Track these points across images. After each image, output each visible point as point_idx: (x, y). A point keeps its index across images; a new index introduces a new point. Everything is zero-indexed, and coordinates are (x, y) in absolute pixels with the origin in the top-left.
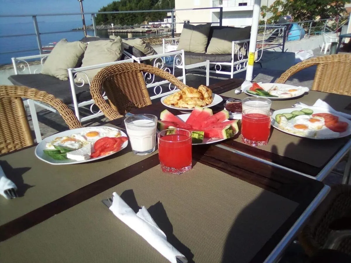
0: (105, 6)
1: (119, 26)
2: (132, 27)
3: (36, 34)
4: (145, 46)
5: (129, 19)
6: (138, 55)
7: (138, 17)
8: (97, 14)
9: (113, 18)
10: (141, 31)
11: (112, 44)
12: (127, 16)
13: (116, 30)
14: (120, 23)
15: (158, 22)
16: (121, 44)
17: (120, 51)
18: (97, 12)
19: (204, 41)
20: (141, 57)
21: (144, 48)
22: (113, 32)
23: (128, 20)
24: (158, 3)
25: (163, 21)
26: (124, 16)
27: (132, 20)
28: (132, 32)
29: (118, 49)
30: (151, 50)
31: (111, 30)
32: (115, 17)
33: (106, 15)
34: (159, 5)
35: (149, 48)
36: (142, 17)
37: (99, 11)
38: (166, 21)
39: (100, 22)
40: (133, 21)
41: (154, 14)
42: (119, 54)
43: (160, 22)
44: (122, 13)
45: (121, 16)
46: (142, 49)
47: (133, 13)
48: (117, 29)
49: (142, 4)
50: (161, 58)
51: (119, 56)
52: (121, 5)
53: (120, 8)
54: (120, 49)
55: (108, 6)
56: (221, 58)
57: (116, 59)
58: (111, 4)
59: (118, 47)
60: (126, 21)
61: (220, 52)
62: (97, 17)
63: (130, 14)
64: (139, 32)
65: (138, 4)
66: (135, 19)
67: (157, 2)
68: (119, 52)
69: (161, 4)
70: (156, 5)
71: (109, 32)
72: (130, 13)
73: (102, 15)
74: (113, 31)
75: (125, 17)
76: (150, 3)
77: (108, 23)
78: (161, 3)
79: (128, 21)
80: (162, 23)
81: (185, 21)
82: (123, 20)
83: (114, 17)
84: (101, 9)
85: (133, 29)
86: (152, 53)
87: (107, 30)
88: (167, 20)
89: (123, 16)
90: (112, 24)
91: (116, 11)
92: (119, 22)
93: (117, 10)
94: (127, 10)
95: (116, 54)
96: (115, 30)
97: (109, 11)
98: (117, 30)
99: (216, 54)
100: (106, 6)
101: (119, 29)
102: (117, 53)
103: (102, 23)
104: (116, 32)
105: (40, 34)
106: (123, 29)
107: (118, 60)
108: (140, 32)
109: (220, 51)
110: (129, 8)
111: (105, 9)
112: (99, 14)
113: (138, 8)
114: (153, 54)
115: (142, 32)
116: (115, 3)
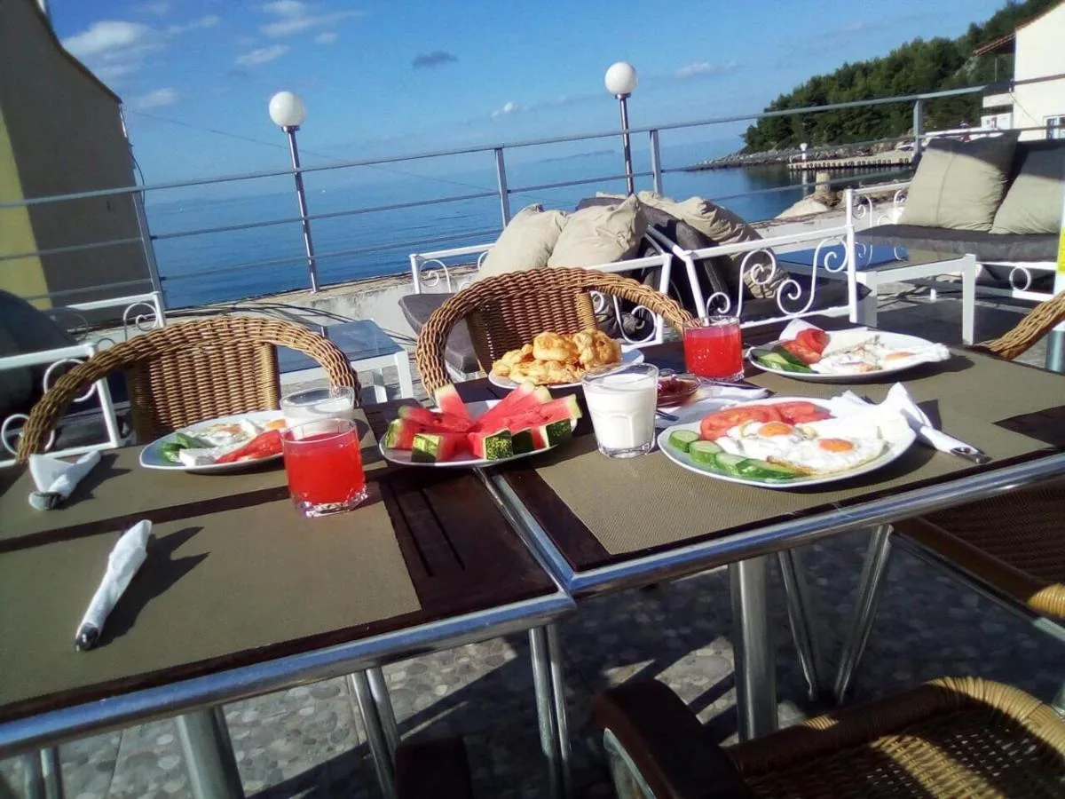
0: (785, 95)
1: (826, 149)
2: (868, 151)
3: (498, 193)
4: (711, 219)
5: (860, 124)
6: (689, 242)
7: (888, 116)
8: (758, 118)
9: (806, 128)
10: (897, 161)
11: (611, 216)
12: (853, 118)
13: (814, 163)
14: (830, 141)
15: (960, 127)
16: (635, 216)
17: (633, 235)
18: (761, 112)
19: (989, 193)
20: (699, 248)
21: (709, 223)
22: (805, 169)
23: (854, 130)
24: (965, 67)
25: (978, 124)
26: (843, 118)
27: (870, 127)
28: (829, 168)
29: (626, 230)
30: (733, 229)
31: (799, 164)
32: (814, 125)
33: (787, 119)
34: (966, 72)
35: (725, 224)
36: (905, 115)
37: (766, 110)
38: (988, 122)
39: (765, 141)
40: (872, 132)
41: (948, 105)
42: (628, 242)
43: (965, 127)
44: (838, 110)
45: (834, 119)
46: (704, 224)
47: (874, 105)
48: (815, 160)
49: (907, 77)
50: (765, 251)
51: (628, 247)
52: (837, 86)
53: (832, 94)
54: (631, 230)
55: (797, 92)
56: (1029, 247)
57: (618, 254)
58: (805, 85)
59: (626, 224)
60: (850, 133)
61: (1038, 225)
62: (760, 128)
63: (862, 110)
64: (890, 165)
65: (892, 76)
66: (878, 124)
67: (959, 67)
68: (629, 237)
69: (972, 72)
70: (957, 73)
71: (792, 170)
72: (863, 107)
73: (776, 119)
74: (804, 165)
75: (847, 120)
76: (936, 69)
77: (791, 141)
78: (973, 66)
79: (856, 133)
80: (973, 130)
81: (1049, 121)
82: (839, 131)
83: (811, 123)
84: (773, 103)
85: (871, 155)
86: (738, 238)
87: (785, 162)
88: (995, 120)
89: (840, 119)
90: (803, 146)
91: (820, 105)
92: (825, 138)
93: (822, 101)
94: (854, 100)
95: (618, 242)
96: (809, 163)
97: (797, 106)
98: (818, 162)
99: (1027, 235)
100: (788, 91)
101: (825, 158)
102: (623, 241)
103: (772, 143)
104: (812, 169)
105: (509, 192)
106: (836, 157)
107: (626, 257)
108: (892, 162)
109: (1037, 221)
110: (861, 92)
111: (784, 103)
112: (766, 119)
113: (893, 90)
114: (742, 240)
115: (900, 165)
116: (816, 83)
